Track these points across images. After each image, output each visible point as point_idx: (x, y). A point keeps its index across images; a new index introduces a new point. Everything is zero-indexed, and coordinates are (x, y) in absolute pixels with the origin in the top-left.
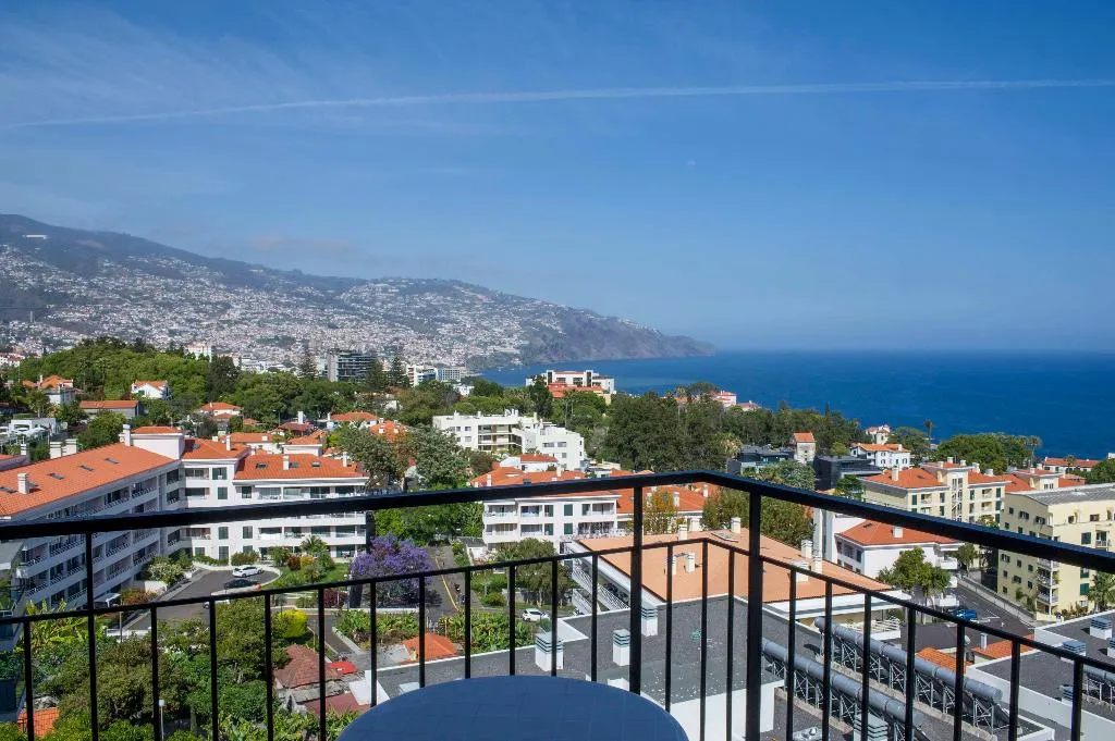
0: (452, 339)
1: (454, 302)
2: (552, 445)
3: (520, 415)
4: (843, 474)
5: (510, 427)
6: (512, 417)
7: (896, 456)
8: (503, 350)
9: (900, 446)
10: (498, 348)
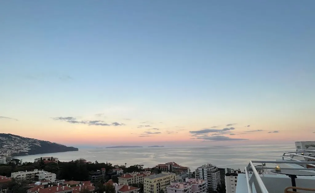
0: (7, 148)
1: (8, 139)
2: (48, 177)
3: (38, 170)
4: (112, 176)
5: (36, 174)
6: (36, 171)
7: (120, 171)
8: (23, 151)
9: (121, 169)
10: (22, 151)
